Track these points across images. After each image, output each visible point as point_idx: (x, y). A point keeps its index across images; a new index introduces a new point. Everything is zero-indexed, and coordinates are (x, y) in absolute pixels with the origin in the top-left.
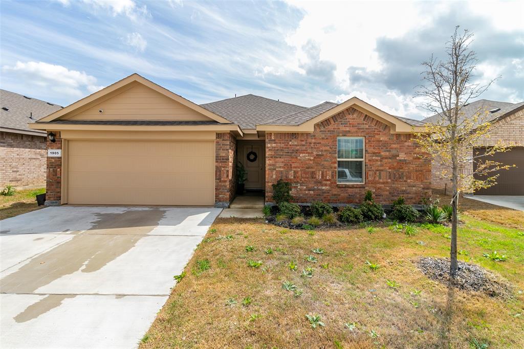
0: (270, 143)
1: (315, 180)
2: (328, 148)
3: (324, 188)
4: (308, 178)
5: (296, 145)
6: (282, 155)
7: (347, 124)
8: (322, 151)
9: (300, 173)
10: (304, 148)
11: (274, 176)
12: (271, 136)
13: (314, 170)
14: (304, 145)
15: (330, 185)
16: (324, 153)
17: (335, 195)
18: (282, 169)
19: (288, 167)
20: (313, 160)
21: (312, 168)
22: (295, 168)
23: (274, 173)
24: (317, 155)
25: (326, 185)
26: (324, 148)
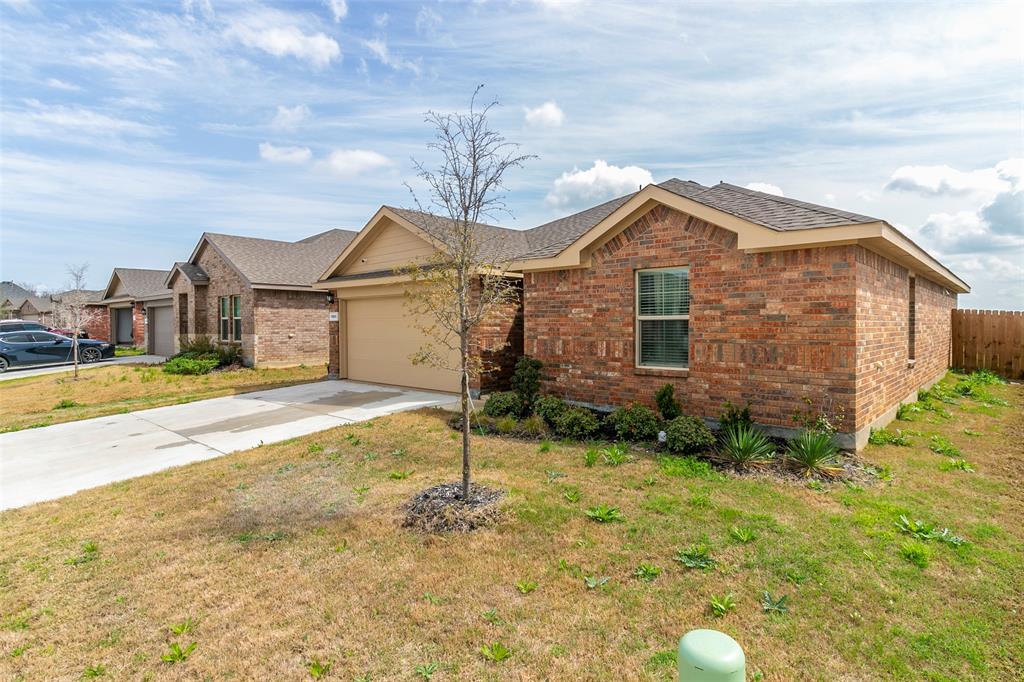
0: (529, 291)
1: (595, 358)
2: (616, 295)
3: (610, 374)
4: (584, 354)
5: (567, 293)
6: (546, 312)
7: (652, 242)
8: (607, 301)
9: (572, 344)
10: (577, 297)
11: (535, 350)
12: (530, 278)
13: (592, 339)
14: (578, 292)
15: (621, 370)
16: (611, 306)
17: (630, 390)
18: (545, 337)
19: (554, 332)
20: (593, 320)
21: (590, 335)
22: (565, 334)
23: (535, 344)
24: (598, 310)
25: (613, 369)
26: (609, 296)
